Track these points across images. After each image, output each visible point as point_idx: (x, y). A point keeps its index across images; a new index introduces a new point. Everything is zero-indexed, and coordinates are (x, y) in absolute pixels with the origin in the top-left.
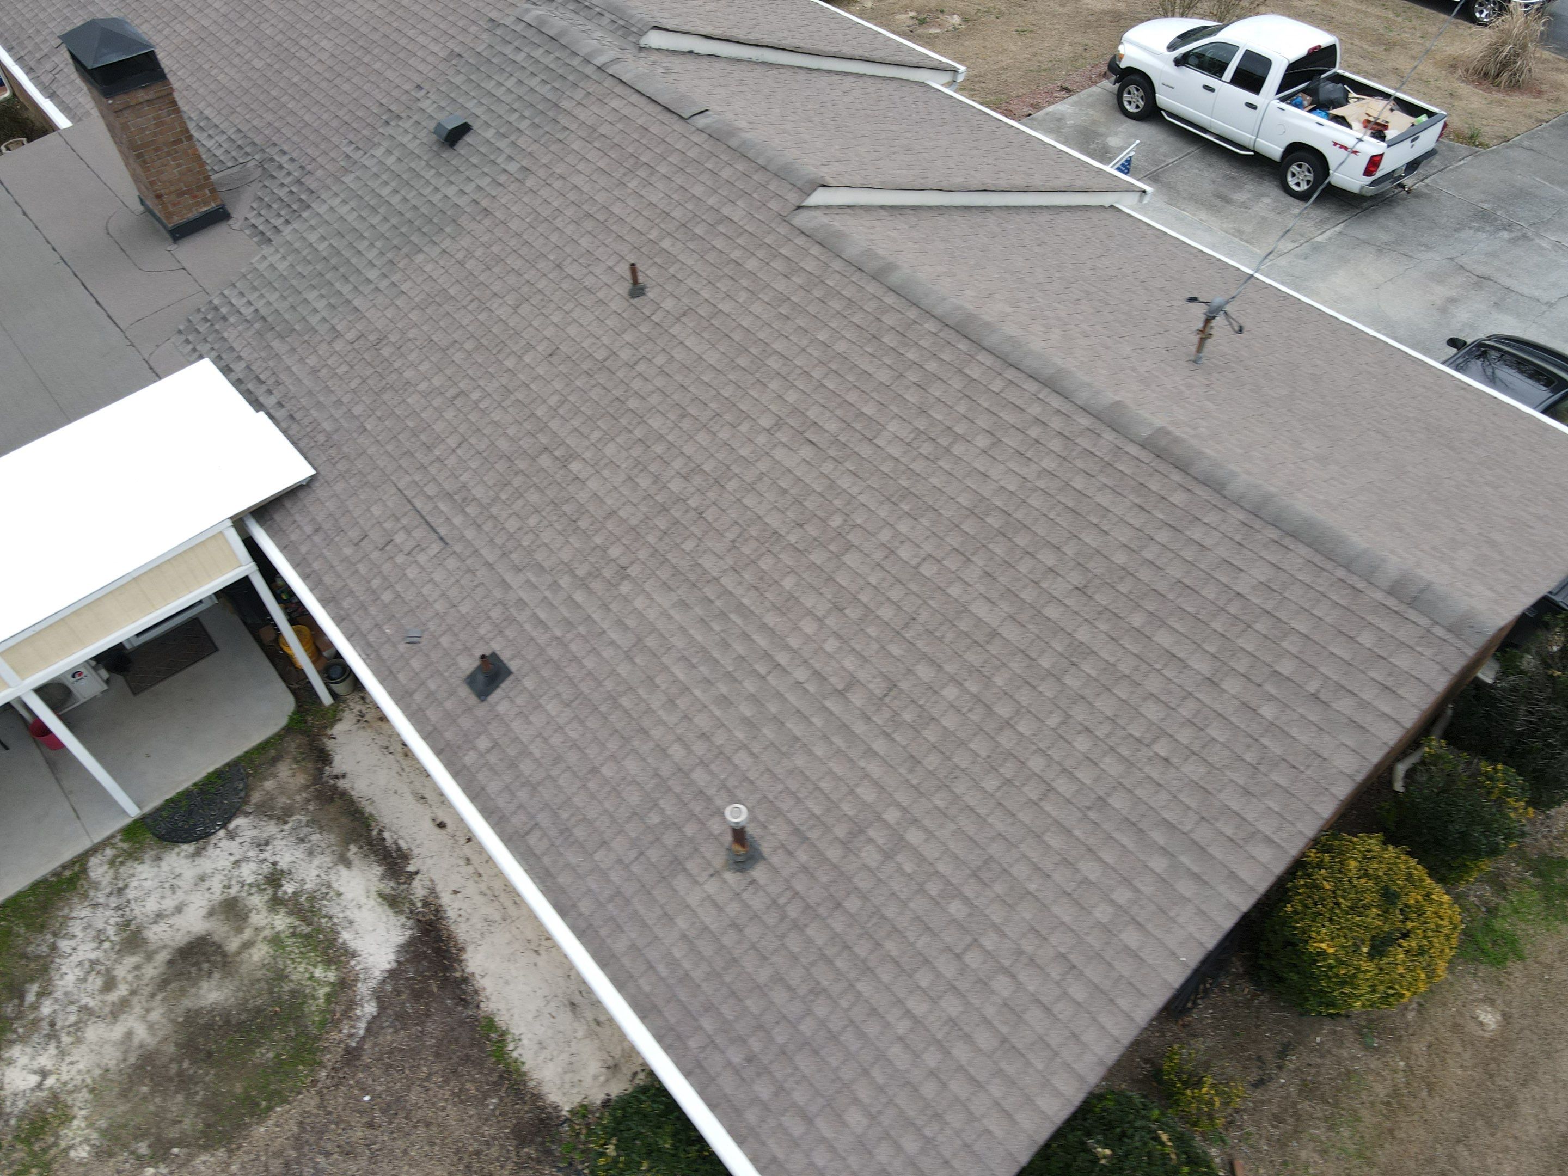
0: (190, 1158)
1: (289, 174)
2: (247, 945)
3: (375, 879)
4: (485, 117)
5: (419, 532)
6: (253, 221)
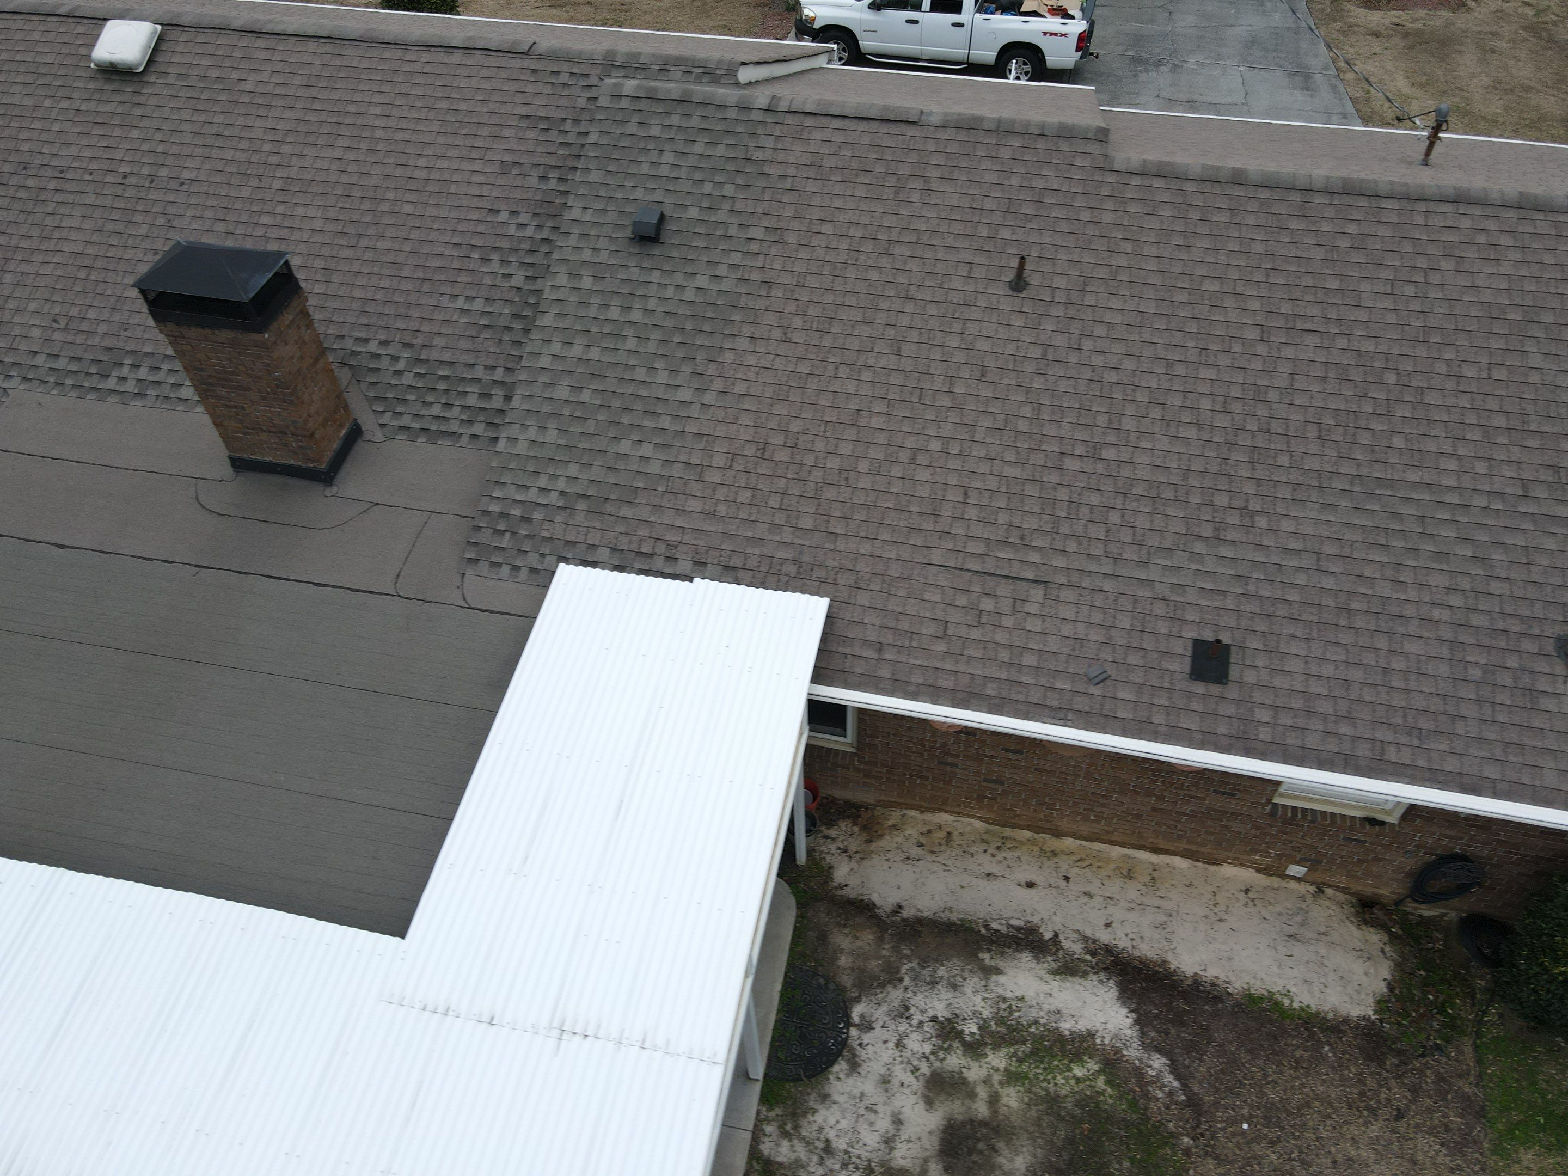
1: (395, 358)
2: (994, 1100)
3: (1034, 965)
4: (670, 200)
5: (1004, 589)
6: (396, 423)
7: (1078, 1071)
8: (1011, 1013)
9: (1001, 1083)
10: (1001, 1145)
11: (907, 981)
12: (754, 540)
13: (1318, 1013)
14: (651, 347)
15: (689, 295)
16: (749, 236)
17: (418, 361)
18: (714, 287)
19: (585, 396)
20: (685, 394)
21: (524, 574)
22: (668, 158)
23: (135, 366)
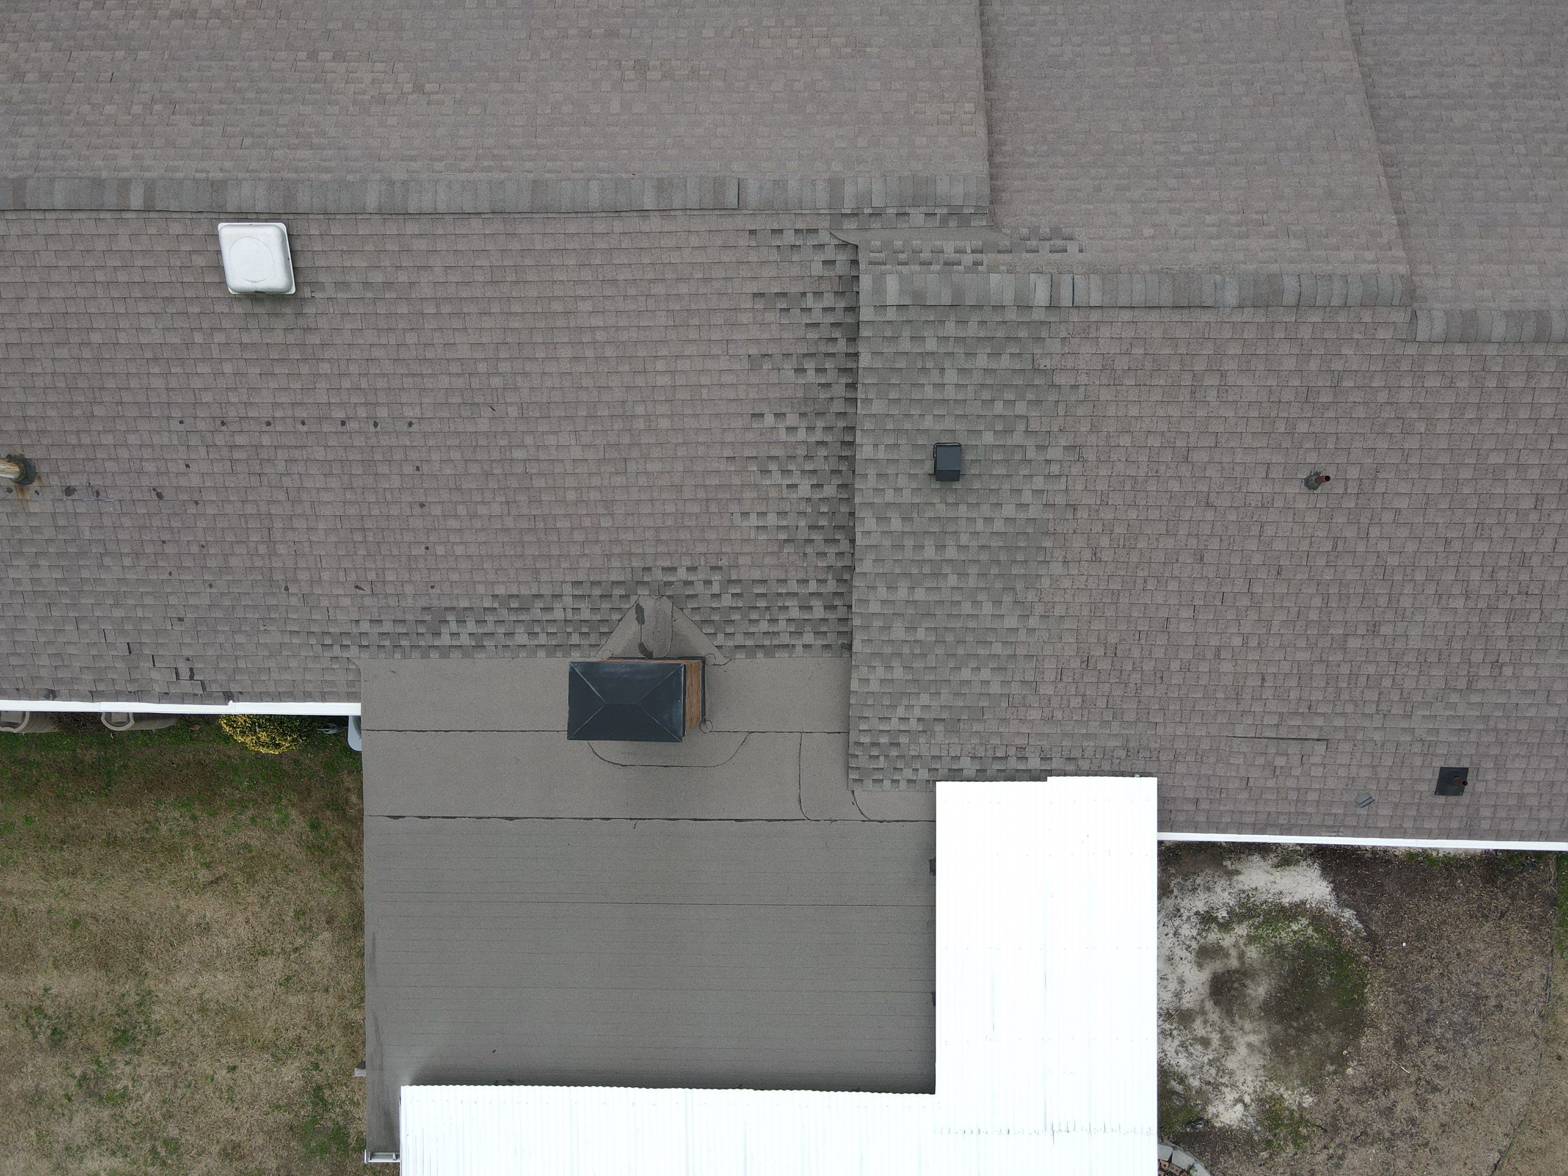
0: (1358, 1048)
1: (708, 583)
2: (1241, 956)
3: (1262, 863)
4: (961, 426)
5: (1294, 749)
6: (731, 643)
7: (1295, 927)
8: (1248, 900)
9: (1245, 944)
10: (1248, 982)
11: (1176, 892)
12: (1087, 736)
13: (1455, 856)
14: (972, 582)
15: (999, 526)
16: (1048, 458)
17: (730, 581)
18: (1022, 515)
19: (921, 635)
20: (1011, 622)
21: (903, 785)
22: (951, 377)
23: (461, 622)
